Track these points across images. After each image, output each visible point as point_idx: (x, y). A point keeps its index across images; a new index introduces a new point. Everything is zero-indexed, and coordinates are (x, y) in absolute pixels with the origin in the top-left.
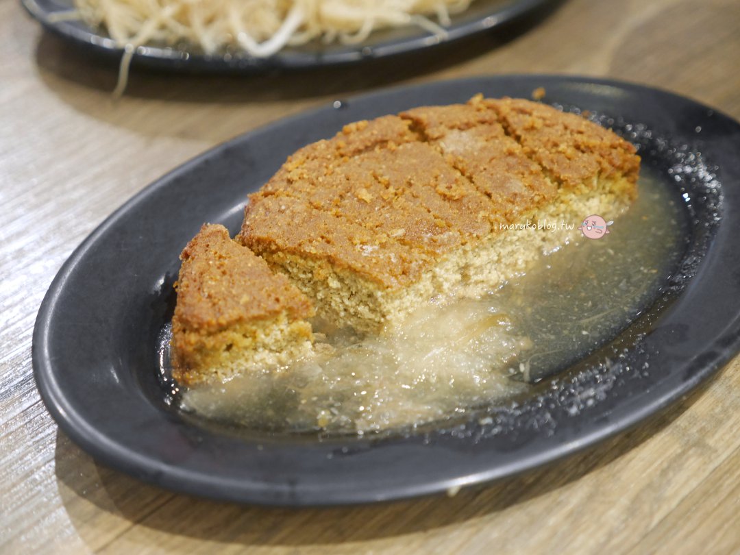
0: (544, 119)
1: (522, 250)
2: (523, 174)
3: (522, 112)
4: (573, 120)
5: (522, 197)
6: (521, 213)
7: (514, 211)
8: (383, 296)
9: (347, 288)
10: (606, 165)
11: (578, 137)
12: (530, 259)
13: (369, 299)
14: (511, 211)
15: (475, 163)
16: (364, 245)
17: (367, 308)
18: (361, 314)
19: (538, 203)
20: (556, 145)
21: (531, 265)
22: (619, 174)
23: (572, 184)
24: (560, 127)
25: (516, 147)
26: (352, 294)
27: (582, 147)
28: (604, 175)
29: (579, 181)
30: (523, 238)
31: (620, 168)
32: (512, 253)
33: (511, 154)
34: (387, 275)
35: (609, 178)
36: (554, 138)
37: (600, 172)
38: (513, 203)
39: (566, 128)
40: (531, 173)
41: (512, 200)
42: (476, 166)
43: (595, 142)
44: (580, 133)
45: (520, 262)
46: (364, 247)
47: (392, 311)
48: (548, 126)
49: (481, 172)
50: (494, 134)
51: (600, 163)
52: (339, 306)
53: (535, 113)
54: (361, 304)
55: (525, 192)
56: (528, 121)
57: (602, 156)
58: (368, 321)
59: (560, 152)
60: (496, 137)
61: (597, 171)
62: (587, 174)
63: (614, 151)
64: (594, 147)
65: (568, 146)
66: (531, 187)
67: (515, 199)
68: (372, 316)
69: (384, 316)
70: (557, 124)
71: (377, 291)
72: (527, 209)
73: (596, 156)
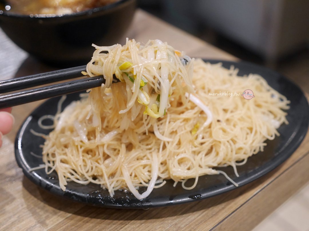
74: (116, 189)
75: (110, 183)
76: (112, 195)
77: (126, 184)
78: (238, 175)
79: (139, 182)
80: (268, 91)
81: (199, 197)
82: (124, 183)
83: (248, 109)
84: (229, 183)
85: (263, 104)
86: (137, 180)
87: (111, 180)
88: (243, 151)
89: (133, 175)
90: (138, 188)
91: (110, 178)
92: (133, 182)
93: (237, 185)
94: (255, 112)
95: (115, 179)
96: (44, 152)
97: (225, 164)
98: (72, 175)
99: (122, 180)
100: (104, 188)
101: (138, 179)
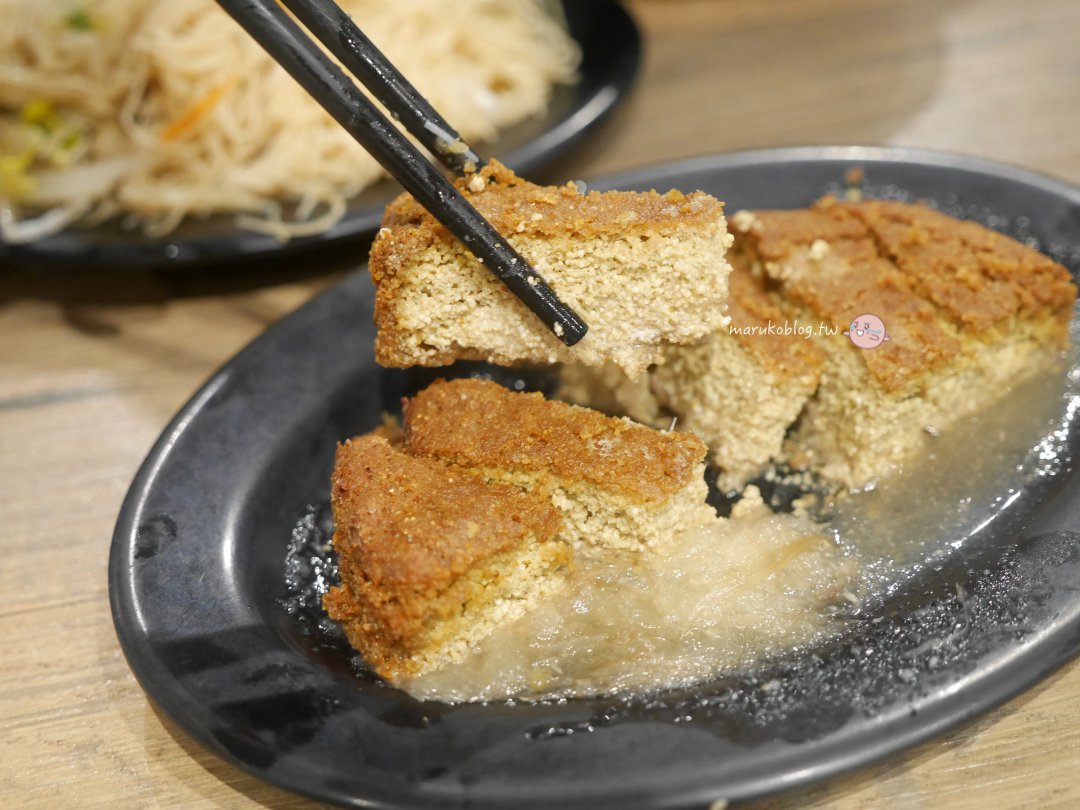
0: (931, 231)
1: (901, 432)
2: (908, 317)
3: (896, 219)
4: (973, 232)
5: (908, 352)
6: (907, 378)
7: (897, 376)
8: (640, 514)
9: (582, 506)
10: (1028, 297)
11: (986, 258)
12: (911, 445)
13: (619, 519)
14: (893, 374)
15: (834, 298)
16: (599, 440)
17: (616, 534)
18: (608, 543)
19: (932, 362)
20: (951, 269)
21: (910, 456)
22: (1047, 312)
23: (980, 328)
24: (955, 244)
25: (895, 275)
26: (590, 514)
27: (992, 272)
28: (1024, 314)
29: (990, 323)
30: (905, 414)
31: (1047, 303)
32: (886, 436)
33: (889, 286)
34: (643, 482)
35: (1032, 318)
36: (949, 259)
37: (1020, 309)
38: (894, 361)
39: (964, 243)
40: (920, 316)
41: (893, 356)
42: (836, 303)
43: (1010, 264)
44: (987, 250)
45: (897, 450)
46: (599, 443)
47: (657, 533)
48: (940, 241)
49: (845, 311)
50: (862, 255)
51: (1019, 296)
52: (571, 535)
53: (917, 223)
54: (606, 527)
55: (912, 345)
56: (908, 233)
57: (1022, 285)
58: (619, 552)
59: (959, 281)
60: (865, 260)
61: (1015, 309)
62: (1002, 313)
63: (1039, 278)
64: (1010, 272)
65: (971, 271)
66: (921, 338)
67: (897, 355)
68: (626, 543)
69: (643, 541)
70: (951, 238)
71: (631, 507)
72: (915, 372)
73: (1013, 286)
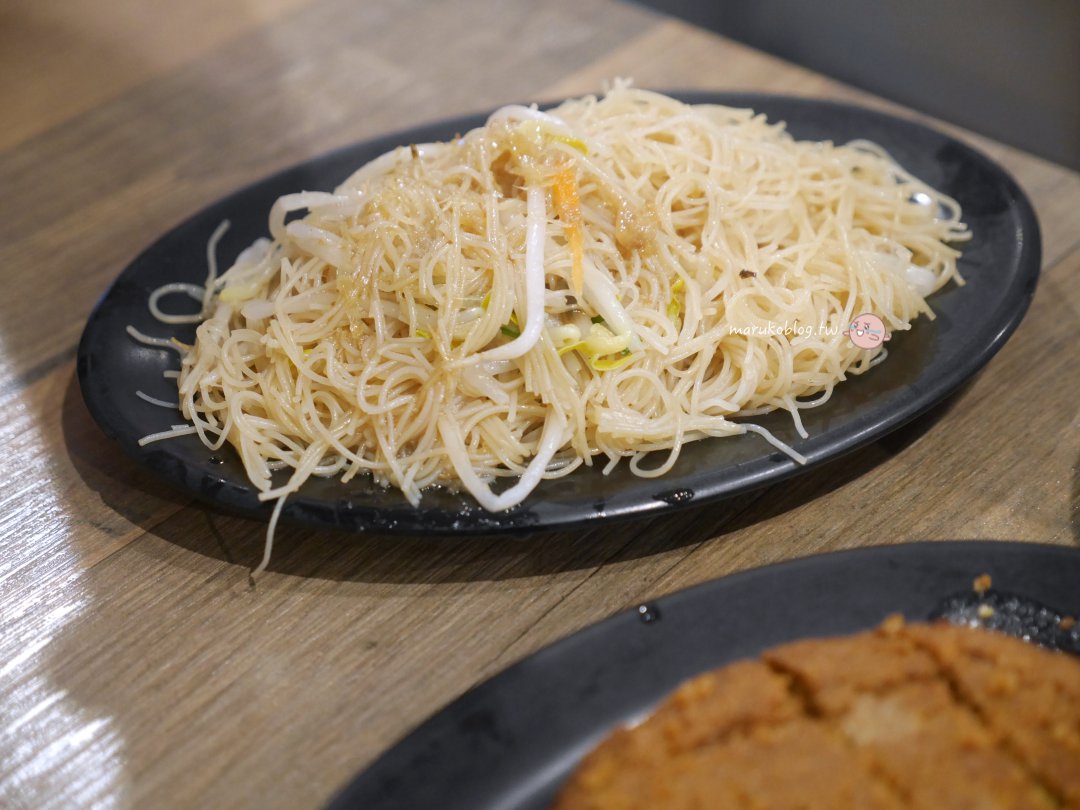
0: (1019, 671)
48: (1032, 686)
50: (933, 704)
53: (1003, 661)
56: (991, 676)
60: (938, 710)
74: (424, 483)
75: (404, 468)
76: (415, 500)
77: (453, 468)
78: (804, 434)
79: (496, 462)
80: (899, 181)
81: (684, 496)
82: (448, 467)
83: (833, 235)
84: (782, 457)
85: (883, 223)
86: (488, 456)
87: (406, 459)
88: (818, 365)
89: (475, 442)
90: (492, 479)
91: (403, 453)
92: (474, 462)
93: (803, 460)
94: (856, 243)
95: (419, 455)
96: (186, 388)
97: (764, 405)
98: (285, 448)
99: (442, 455)
100: (385, 483)
101: (490, 450)
